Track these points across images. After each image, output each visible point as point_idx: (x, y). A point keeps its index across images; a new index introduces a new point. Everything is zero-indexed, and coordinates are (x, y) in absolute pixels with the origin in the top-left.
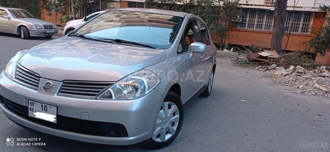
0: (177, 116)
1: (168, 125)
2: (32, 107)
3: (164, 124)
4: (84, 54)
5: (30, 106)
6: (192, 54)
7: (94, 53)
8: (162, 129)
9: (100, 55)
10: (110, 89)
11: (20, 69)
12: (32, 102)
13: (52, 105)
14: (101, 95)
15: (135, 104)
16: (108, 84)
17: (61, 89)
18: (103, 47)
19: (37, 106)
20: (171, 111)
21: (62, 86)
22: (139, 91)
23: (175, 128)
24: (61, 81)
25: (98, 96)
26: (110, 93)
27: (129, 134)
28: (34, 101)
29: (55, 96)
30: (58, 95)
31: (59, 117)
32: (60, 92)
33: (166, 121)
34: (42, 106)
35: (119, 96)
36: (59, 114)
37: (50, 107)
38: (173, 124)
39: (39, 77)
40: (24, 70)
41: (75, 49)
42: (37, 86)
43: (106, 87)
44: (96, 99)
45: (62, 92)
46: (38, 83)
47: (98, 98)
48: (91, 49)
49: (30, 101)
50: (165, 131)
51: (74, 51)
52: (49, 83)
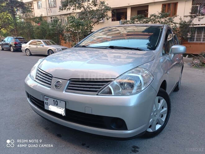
0: (165, 109)
1: (158, 117)
2: (47, 101)
3: (155, 116)
4: (85, 58)
5: (45, 101)
6: (173, 55)
7: (91, 57)
8: (153, 120)
9: (95, 59)
10: (109, 86)
11: (40, 71)
12: (47, 97)
13: (61, 100)
14: (102, 91)
15: (132, 100)
16: (108, 82)
17: (68, 86)
18: (97, 53)
19: (50, 100)
20: (160, 105)
21: (69, 83)
22: (135, 88)
23: (164, 119)
24: (68, 79)
25: (99, 92)
26: (110, 89)
27: (128, 127)
28: (48, 97)
29: (64, 92)
30: (66, 92)
31: (67, 111)
32: (67, 89)
33: (156, 114)
34: (54, 101)
35: (117, 92)
36: (67, 108)
37: (60, 102)
38: (162, 116)
39: (52, 77)
40: (41, 72)
41: (79, 55)
42: (50, 84)
43: (107, 84)
44: (97, 95)
45: (69, 89)
46: (51, 82)
47: (99, 94)
48: (90, 55)
49: (45, 97)
50: (155, 122)
51: (79, 56)
52: (59, 81)
